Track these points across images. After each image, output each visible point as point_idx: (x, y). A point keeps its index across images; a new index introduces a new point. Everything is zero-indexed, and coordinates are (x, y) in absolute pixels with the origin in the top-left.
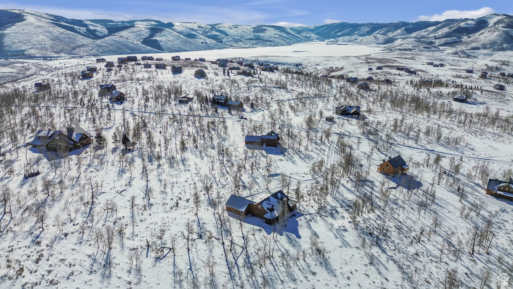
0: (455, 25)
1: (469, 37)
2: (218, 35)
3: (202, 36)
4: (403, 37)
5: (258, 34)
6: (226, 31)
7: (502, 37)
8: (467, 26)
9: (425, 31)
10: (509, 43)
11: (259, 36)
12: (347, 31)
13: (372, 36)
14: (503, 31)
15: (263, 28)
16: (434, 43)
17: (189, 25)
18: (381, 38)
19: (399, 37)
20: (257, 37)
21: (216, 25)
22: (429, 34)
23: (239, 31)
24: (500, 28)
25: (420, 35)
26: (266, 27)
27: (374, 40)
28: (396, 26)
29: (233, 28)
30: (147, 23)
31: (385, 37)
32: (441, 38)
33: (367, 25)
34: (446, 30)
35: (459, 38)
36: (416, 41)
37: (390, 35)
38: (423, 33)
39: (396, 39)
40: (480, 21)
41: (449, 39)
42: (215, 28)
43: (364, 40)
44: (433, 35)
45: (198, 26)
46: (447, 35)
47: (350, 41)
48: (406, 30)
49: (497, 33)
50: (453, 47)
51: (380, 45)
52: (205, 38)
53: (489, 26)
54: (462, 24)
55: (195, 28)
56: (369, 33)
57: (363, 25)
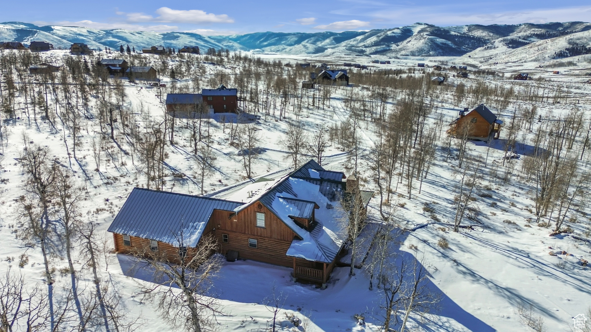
0: (382, 33)
1: (398, 46)
2: (116, 42)
3: (94, 42)
4: (333, 46)
5: (168, 41)
6: (127, 37)
7: (428, 44)
8: (394, 35)
9: (354, 41)
10: (435, 50)
11: (171, 44)
12: (273, 40)
13: (301, 45)
14: (428, 39)
15: (175, 34)
16: (364, 51)
17: (75, 30)
18: (311, 47)
19: (329, 46)
20: (168, 45)
21: (112, 30)
22: (358, 43)
23: (144, 37)
24: (425, 36)
25: (349, 44)
26: (178, 34)
27: (304, 49)
28: (324, 36)
29: (137, 34)
30: (12, 26)
31: (314, 46)
32: (370, 47)
33: (294, 34)
34: (374, 39)
35: (388, 46)
36: (347, 50)
37: (320, 44)
38: (352, 42)
39: (327, 49)
40: (405, 30)
41: (379, 48)
42: (111, 33)
43: (294, 50)
44: (362, 44)
45: (88, 31)
46: (376, 44)
47: (278, 51)
48: (334, 39)
49: (422, 41)
50: (384, 55)
51: (311, 55)
52: (99, 44)
53: (414, 34)
54: (389, 33)
55: (83, 34)
56: (298, 42)
57: (289, 34)
